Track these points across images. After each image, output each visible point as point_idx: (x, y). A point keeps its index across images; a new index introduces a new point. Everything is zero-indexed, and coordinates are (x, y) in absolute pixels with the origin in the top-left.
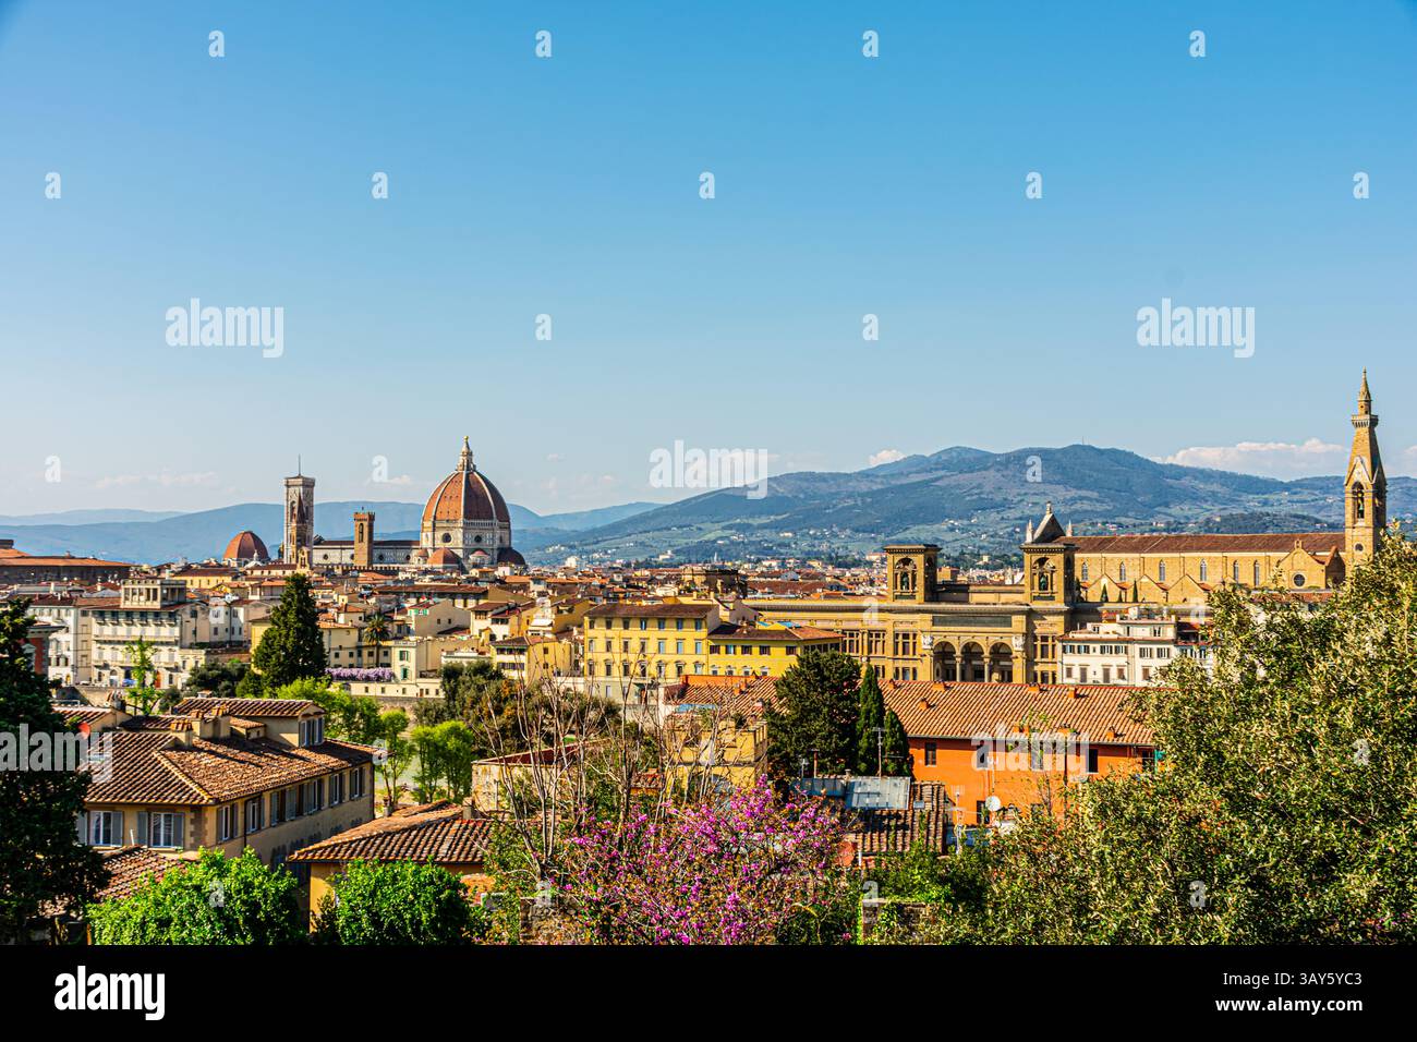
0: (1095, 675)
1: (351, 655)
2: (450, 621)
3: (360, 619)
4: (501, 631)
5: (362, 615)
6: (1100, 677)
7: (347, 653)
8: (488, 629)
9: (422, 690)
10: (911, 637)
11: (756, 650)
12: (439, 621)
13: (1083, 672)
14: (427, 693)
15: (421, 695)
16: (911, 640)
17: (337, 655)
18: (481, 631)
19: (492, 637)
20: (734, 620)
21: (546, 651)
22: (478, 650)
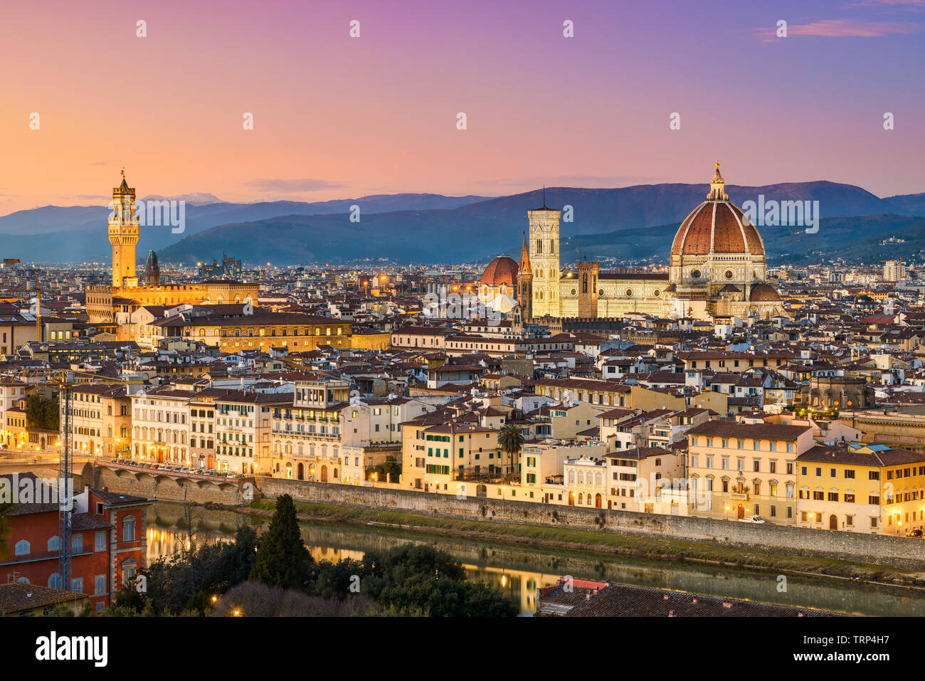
1: (491, 456)
2: (589, 422)
3: (502, 421)
4: (625, 437)
5: (504, 418)
7: (487, 454)
8: (614, 435)
9: (547, 495)
11: (841, 474)
12: (578, 422)
14: (552, 498)
15: (547, 501)
17: (477, 457)
18: (609, 437)
19: (618, 444)
20: (830, 442)
21: (658, 463)
22: (596, 459)
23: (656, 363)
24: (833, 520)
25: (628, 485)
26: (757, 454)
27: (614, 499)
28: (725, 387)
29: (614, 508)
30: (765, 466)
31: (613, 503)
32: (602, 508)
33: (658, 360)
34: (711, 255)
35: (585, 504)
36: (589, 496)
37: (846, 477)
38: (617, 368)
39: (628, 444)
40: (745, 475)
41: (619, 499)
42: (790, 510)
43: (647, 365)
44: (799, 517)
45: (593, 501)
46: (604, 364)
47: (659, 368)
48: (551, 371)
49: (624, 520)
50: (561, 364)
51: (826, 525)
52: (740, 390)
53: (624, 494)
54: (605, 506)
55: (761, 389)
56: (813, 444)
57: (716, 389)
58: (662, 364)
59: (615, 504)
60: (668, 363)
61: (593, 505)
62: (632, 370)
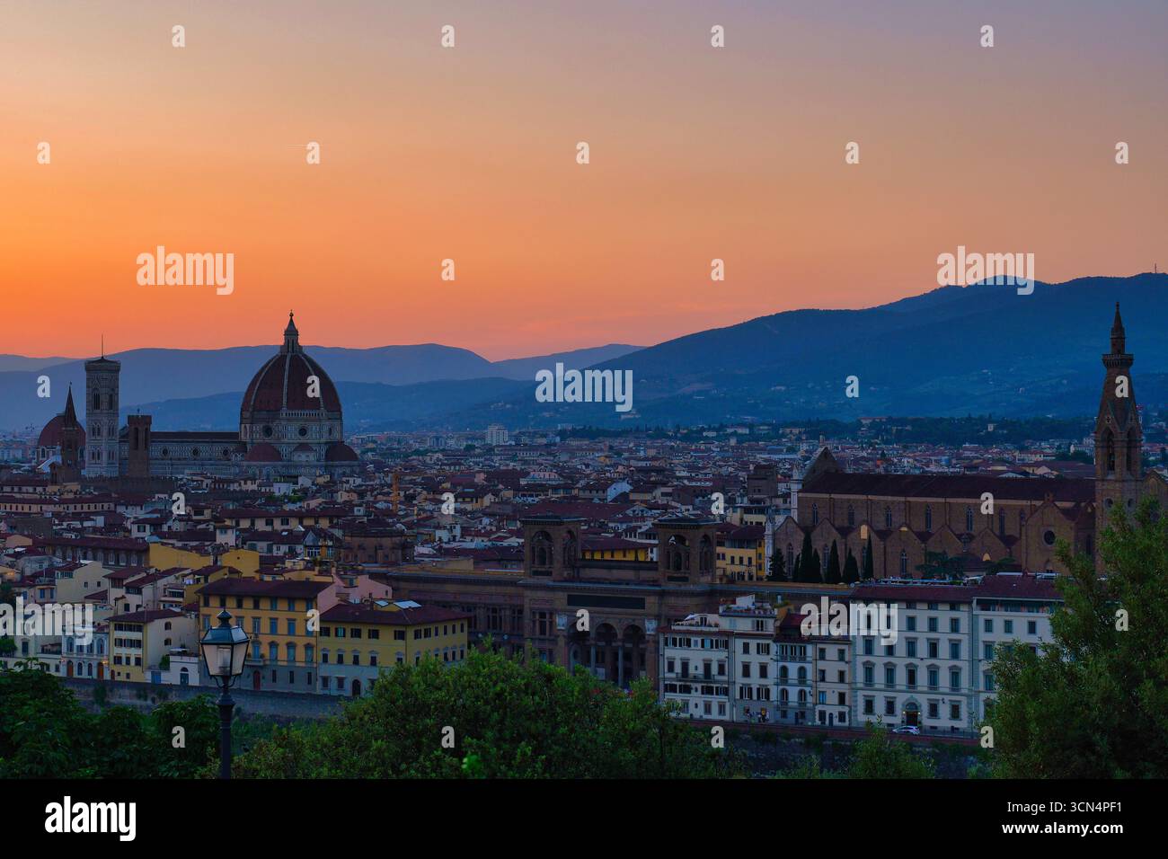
0: (696, 668)
2: (99, 584)
4: (134, 600)
6: (701, 671)
8: (123, 597)
10: (548, 616)
11: (365, 634)
12: (86, 584)
13: (685, 665)
14: (48, 669)
16: (547, 619)
18: (116, 599)
19: (127, 607)
20: (355, 598)
21: (168, 626)
22: (99, 624)
23: (192, 521)
24: (356, 685)
25: (134, 652)
26: (274, 614)
27: (117, 668)
28: (262, 545)
29: (117, 678)
30: (283, 627)
31: (116, 674)
32: (105, 678)
33: (194, 518)
34: (284, 412)
35: (85, 675)
36: (90, 666)
37: (369, 637)
38: (148, 527)
39: (138, 606)
40: (261, 638)
41: (123, 669)
42: (310, 674)
43: (182, 523)
44: (319, 684)
45: (95, 671)
46: (133, 523)
47: (196, 526)
48: (75, 530)
49: (127, 692)
50: (86, 524)
51: (348, 690)
52: (278, 549)
53: (128, 662)
54: (107, 676)
55: (302, 547)
56: (335, 601)
57: (253, 548)
58: (199, 522)
59: (119, 674)
60: (205, 521)
61: (95, 675)
62: (165, 528)
